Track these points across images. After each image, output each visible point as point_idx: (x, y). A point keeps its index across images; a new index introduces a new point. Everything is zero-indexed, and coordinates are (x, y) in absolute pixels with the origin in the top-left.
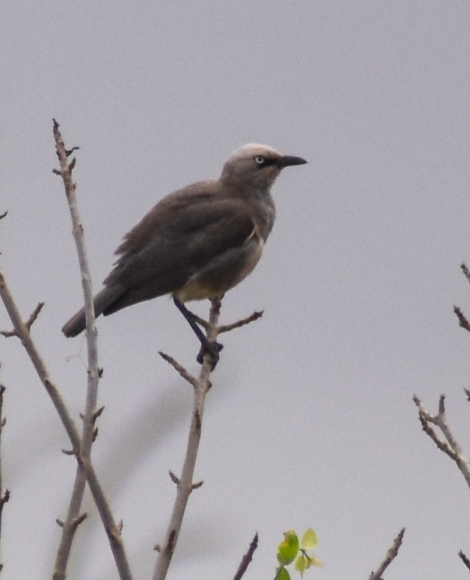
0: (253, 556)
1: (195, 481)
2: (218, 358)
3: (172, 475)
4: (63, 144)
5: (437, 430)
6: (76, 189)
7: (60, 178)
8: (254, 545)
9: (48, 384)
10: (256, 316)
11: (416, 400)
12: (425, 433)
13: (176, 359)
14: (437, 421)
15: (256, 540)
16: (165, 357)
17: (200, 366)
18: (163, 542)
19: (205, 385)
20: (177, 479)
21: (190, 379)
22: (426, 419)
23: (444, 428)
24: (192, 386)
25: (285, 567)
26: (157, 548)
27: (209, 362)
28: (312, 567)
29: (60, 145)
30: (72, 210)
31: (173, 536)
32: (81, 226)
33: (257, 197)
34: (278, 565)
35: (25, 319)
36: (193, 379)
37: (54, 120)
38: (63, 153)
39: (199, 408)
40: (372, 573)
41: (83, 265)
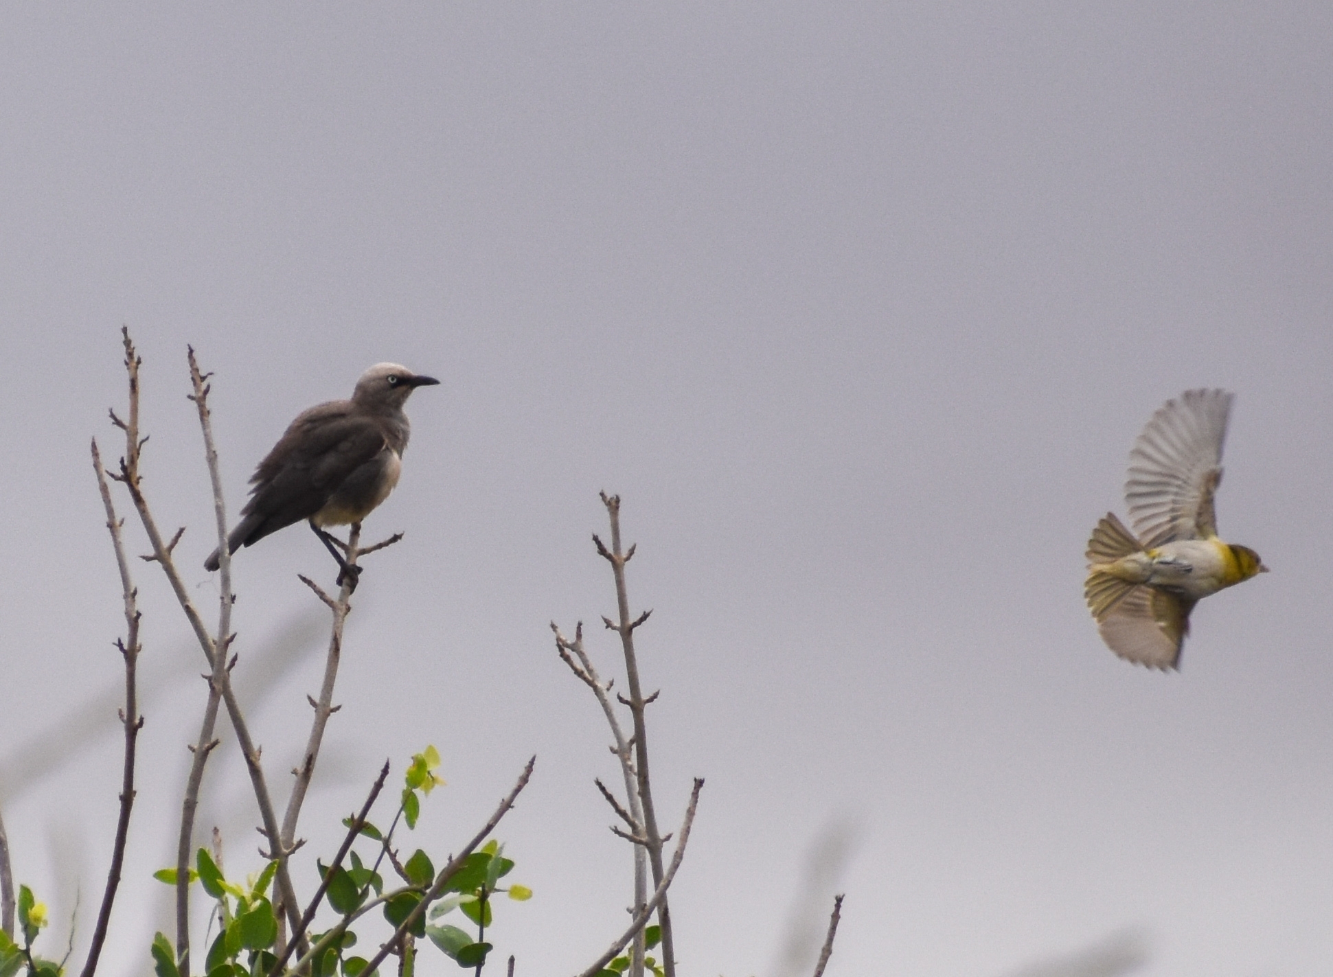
0: (384, 783)
1: (333, 705)
2: (357, 581)
3: (309, 698)
4: (197, 370)
5: (574, 656)
6: (210, 415)
7: (194, 404)
8: (385, 771)
9: (189, 610)
10: (396, 538)
11: (554, 627)
12: (562, 659)
13: (315, 582)
14: (574, 647)
15: (387, 766)
16: (304, 579)
17: (340, 588)
18: (300, 767)
19: (344, 607)
20: (315, 703)
21: (330, 603)
22: (563, 645)
23: (581, 655)
24: (331, 609)
25: (414, 790)
26: (295, 772)
27: (348, 585)
28: (437, 786)
29: (195, 370)
30: (206, 435)
31: (310, 760)
32: (214, 452)
33: (390, 415)
34: (405, 786)
35: (166, 543)
36: (332, 602)
37: (189, 345)
38: (197, 378)
39: (338, 632)
40: (503, 800)
41: (217, 492)
